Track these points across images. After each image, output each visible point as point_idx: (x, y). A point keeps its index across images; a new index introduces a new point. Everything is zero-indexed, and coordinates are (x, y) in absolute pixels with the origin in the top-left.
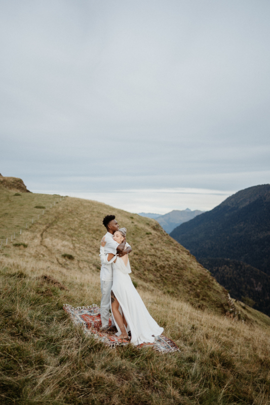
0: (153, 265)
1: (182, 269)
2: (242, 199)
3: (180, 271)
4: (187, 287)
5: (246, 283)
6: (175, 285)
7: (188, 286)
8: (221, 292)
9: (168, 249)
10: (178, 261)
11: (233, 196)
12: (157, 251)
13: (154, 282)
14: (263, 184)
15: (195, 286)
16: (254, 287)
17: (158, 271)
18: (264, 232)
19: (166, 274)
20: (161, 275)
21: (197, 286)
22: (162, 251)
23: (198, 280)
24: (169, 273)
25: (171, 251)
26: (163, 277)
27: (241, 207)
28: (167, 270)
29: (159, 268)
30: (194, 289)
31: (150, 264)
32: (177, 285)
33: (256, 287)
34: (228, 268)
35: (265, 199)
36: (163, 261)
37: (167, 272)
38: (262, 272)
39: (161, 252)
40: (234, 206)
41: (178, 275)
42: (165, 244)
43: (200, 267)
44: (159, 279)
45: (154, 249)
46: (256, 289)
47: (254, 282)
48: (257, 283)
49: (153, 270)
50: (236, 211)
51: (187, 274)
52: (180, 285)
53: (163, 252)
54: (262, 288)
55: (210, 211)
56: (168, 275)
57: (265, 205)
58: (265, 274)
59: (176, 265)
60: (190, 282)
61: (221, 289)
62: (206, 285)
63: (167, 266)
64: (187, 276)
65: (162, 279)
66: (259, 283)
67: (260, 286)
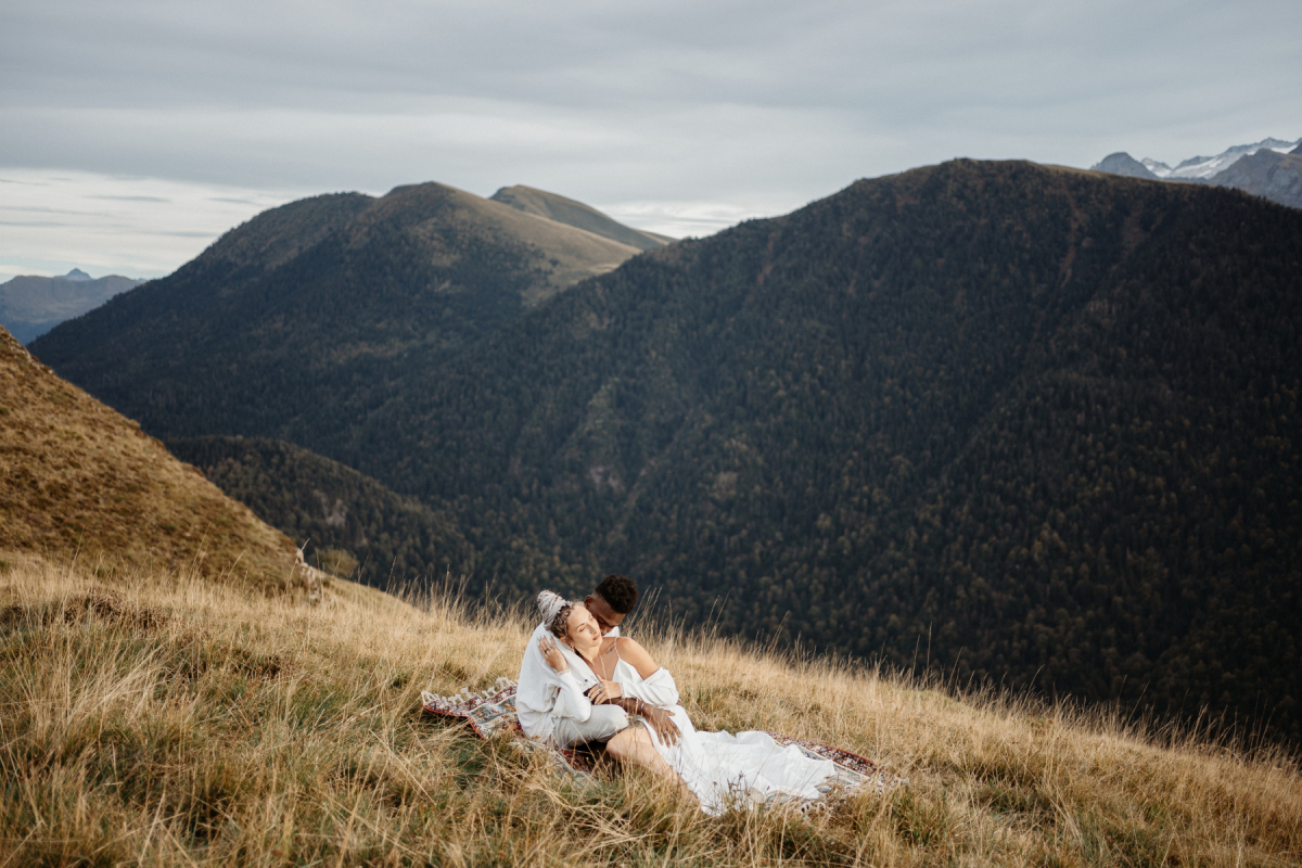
0: (19, 486)
1: (131, 489)
2: (273, 239)
3: (127, 495)
4: (163, 549)
5: (297, 508)
6: (115, 545)
7: (165, 545)
8: (276, 548)
9: (67, 423)
10: (113, 461)
11: (244, 229)
12: (28, 433)
13: (36, 544)
14: (339, 191)
15: (188, 539)
16: (323, 517)
17: (43, 505)
18: (349, 345)
19: (79, 513)
20: (57, 519)
21: (195, 539)
22: (45, 432)
23: (196, 518)
24: (88, 509)
25: (81, 430)
26: (70, 525)
27: (274, 264)
28: (80, 496)
29: (46, 496)
30: (187, 551)
31: (8, 481)
32: (125, 545)
33: (330, 514)
34: (237, 466)
35: (348, 242)
36: (57, 468)
37: (82, 505)
38: (346, 467)
39: (46, 437)
40: (248, 262)
41: (124, 512)
42: (51, 406)
43: (195, 475)
44: (52, 534)
45: (13, 425)
46: (330, 520)
47: (324, 500)
48: (332, 503)
49: (25, 503)
50: (256, 279)
51: (155, 504)
52: (135, 544)
53: (52, 436)
54: (349, 517)
55: (166, 279)
56: (87, 514)
57: (348, 259)
58: (357, 473)
59: (109, 478)
60: (169, 530)
61: (273, 538)
62: (227, 531)
63: (76, 485)
64: (155, 509)
65: (64, 533)
66: (339, 502)
67: (341, 510)
